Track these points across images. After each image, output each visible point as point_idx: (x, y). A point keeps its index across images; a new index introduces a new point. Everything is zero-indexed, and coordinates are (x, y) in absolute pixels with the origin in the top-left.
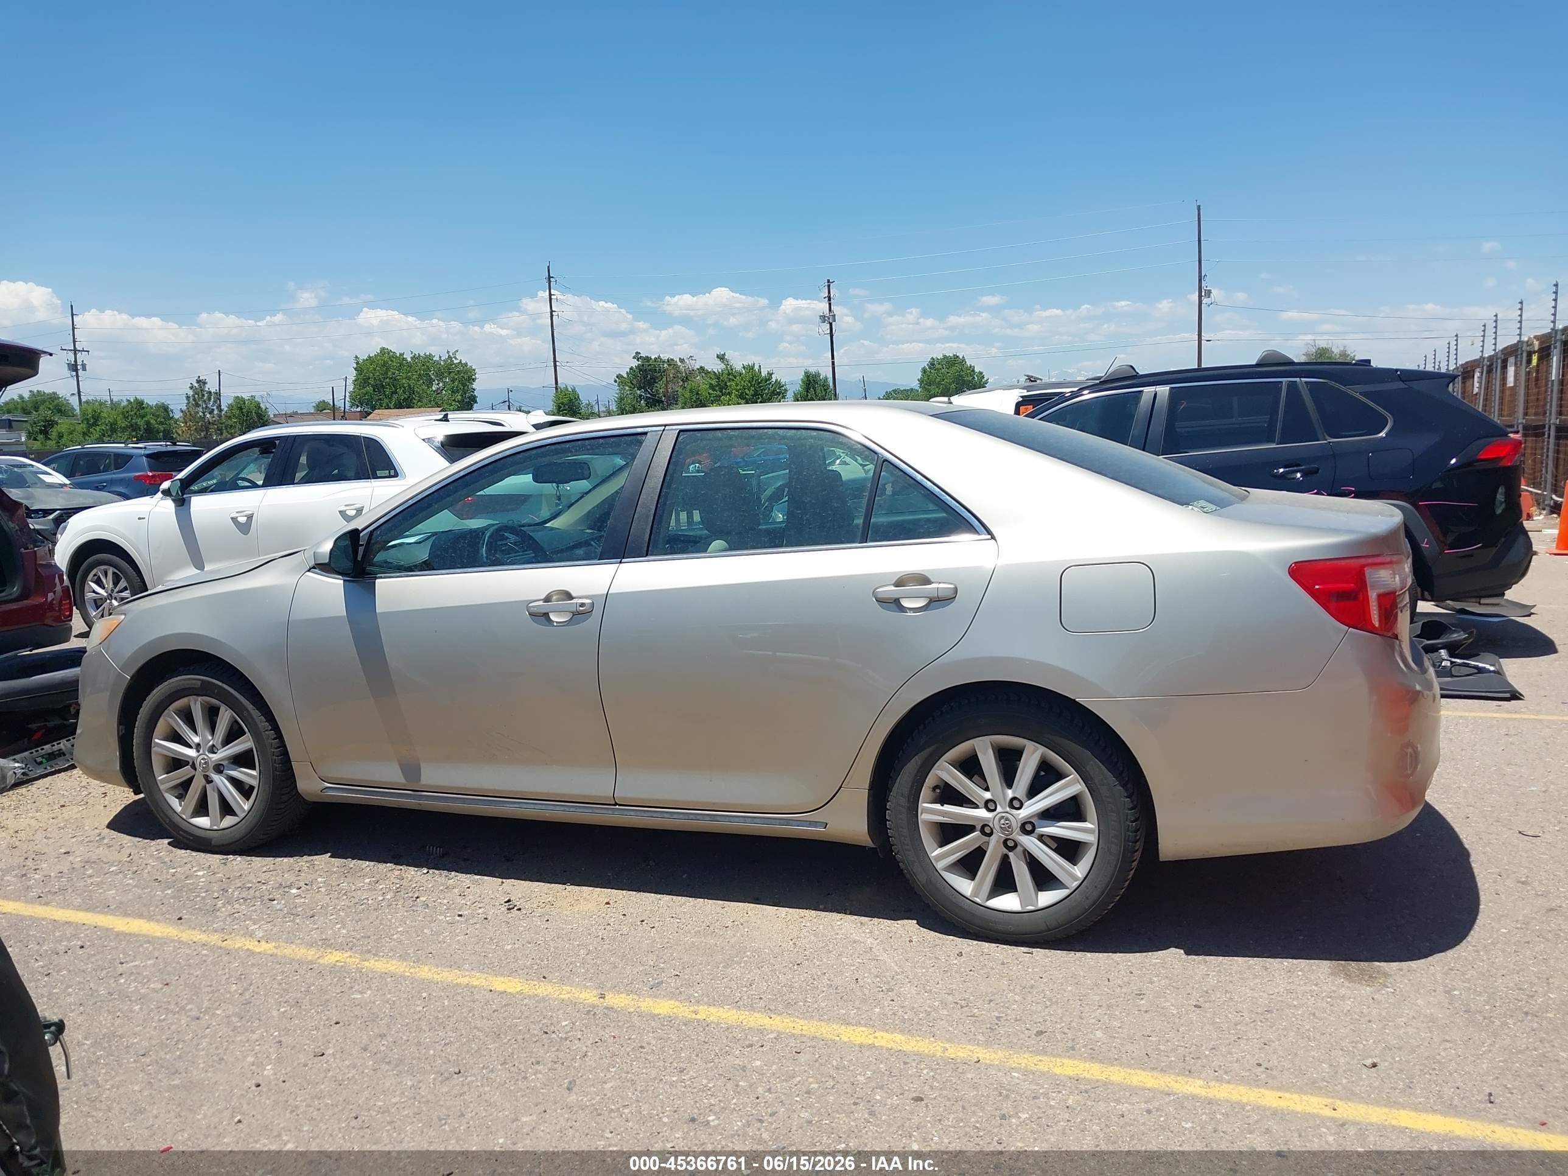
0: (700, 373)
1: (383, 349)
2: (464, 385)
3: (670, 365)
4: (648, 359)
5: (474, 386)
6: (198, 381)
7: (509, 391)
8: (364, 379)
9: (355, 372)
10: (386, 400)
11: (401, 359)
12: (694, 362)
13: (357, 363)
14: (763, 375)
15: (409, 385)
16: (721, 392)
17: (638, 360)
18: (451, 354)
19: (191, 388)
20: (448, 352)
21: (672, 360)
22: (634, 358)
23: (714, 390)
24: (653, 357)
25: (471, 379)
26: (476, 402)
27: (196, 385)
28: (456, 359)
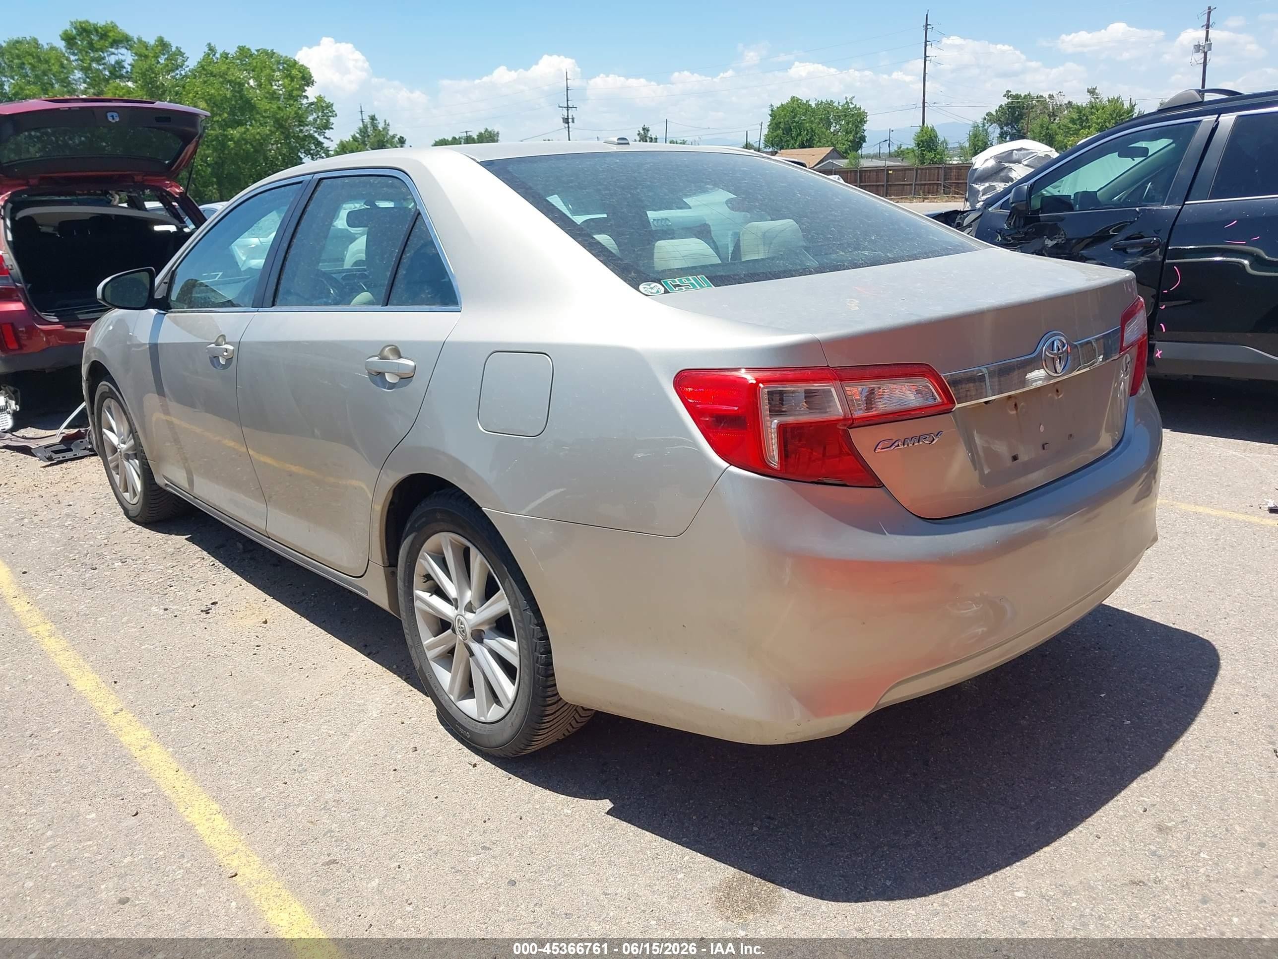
0: (1067, 108)
1: (793, 98)
2: (857, 127)
3: (1038, 101)
4: (1017, 97)
5: (865, 127)
6: (644, 129)
7: (891, 131)
8: (776, 124)
9: (770, 118)
10: (792, 142)
11: (807, 106)
12: (1062, 97)
13: (772, 110)
14: (1125, 107)
15: (812, 128)
16: (1081, 125)
17: (1008, 98)
18: (848, 100)
19: (639, 134)
20: (846, 98)
21: (1042, 96)
22: (1004, 96)
23: (1075, 124)
24: (1023, 95)
25: (863, 121)
26: (865, 141)
27: (642, 132)
28: (852, 103)
